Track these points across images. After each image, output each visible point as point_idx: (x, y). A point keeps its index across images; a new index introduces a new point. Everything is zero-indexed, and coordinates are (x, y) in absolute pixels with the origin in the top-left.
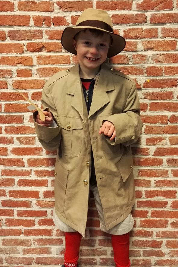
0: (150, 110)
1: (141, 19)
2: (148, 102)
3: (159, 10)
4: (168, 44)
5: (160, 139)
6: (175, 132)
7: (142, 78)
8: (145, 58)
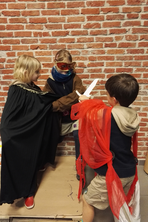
0: (91, 78)
1: (85, 33)
2: (90, 74)
3: (94, 29)
4: (99, 45)
5: (96, 92)
6: (103, 89)
7: (86, 62)
8: (88, 52)
